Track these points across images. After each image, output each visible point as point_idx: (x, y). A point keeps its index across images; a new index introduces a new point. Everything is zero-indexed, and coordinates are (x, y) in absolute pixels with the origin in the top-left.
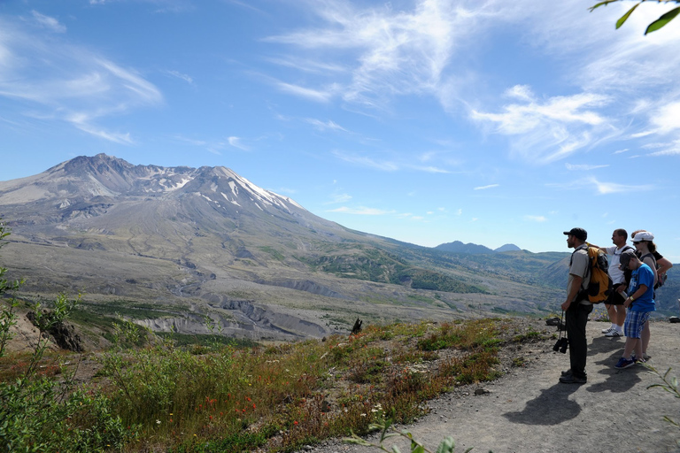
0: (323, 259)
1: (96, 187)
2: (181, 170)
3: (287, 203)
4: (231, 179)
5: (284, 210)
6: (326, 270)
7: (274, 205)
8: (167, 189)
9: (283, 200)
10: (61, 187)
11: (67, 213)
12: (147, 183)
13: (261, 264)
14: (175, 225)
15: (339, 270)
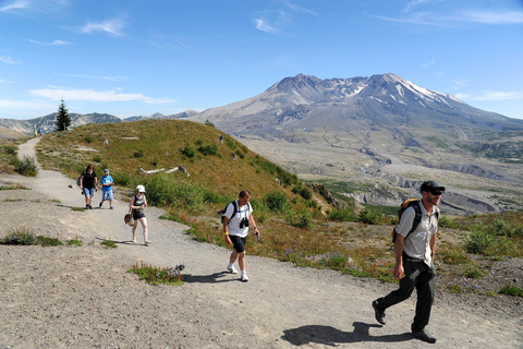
0: (485, 147)
1: (298, 99)
2: (356, 80)
3: (447, 99)
4: (398, 83)
5: (445, 105)
6: (489, 156)
7: (436, 102)
8: (347, 95)
9: (443, 97)
10: (276, 100)
11: (281, 118)
12: (333, 93)
13: (427, 151)
14: (355, 122)
15: (502, 155)
